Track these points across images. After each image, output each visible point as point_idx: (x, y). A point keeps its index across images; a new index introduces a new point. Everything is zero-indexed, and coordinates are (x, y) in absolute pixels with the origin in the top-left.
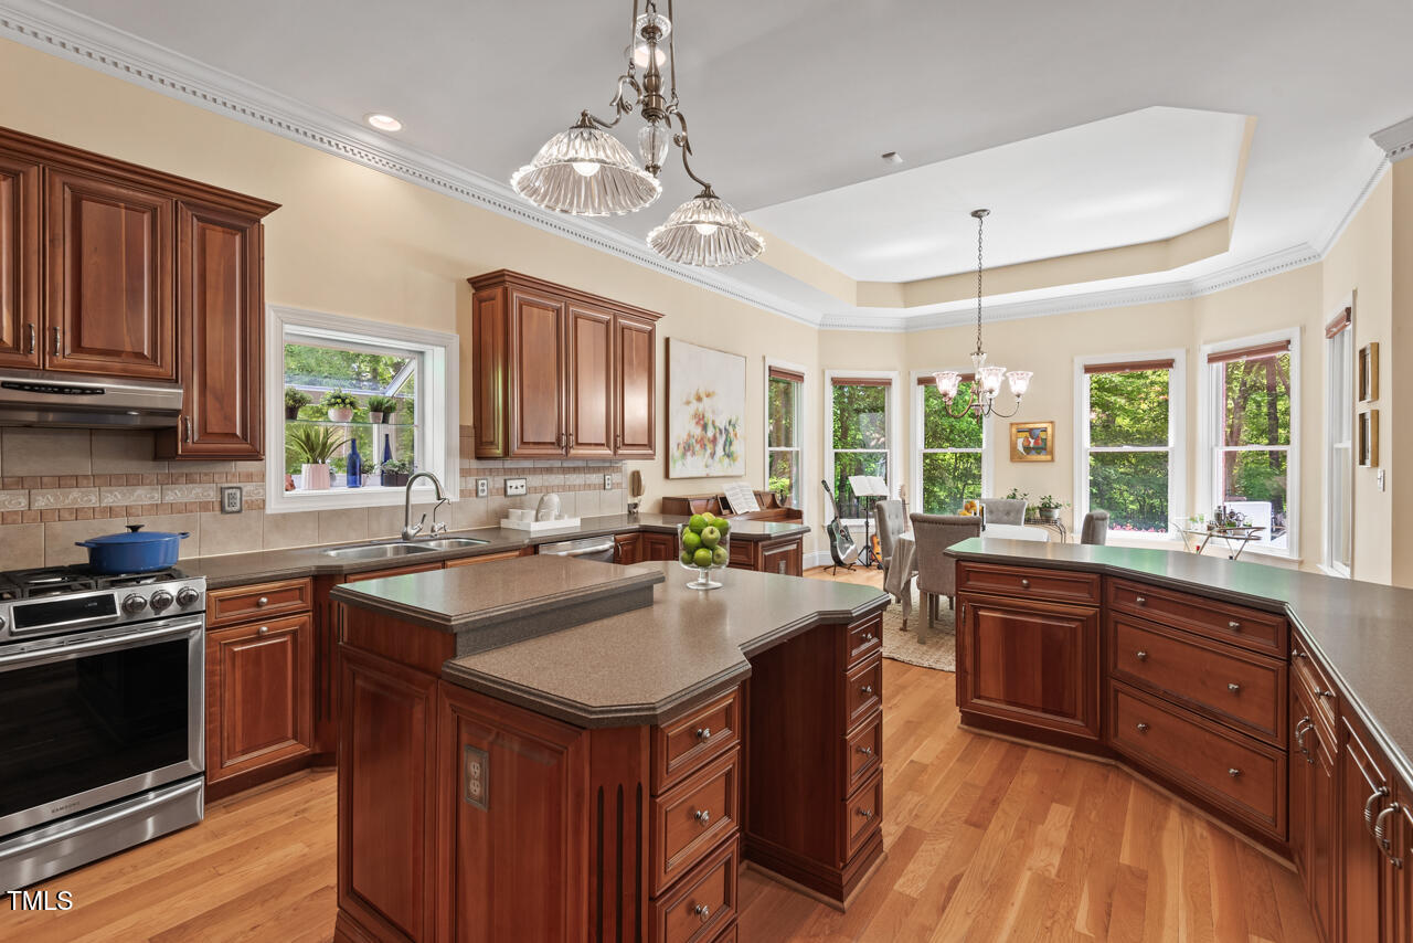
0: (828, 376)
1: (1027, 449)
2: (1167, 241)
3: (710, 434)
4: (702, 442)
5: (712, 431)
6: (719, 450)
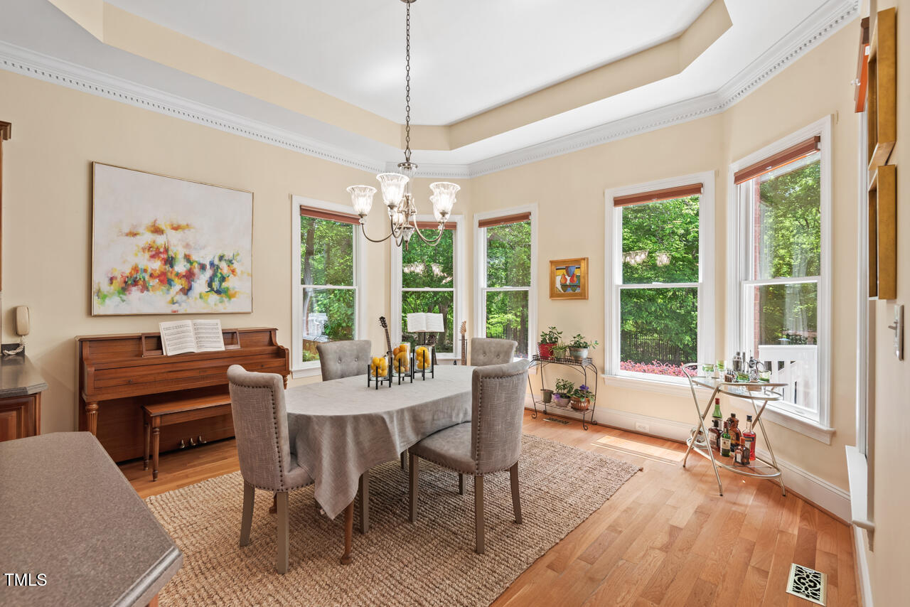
1: (564, 286)
2: (678, 39)
3: (181, 267)
4: (165, 279)
5: (185, 266)
6: (200, 284)
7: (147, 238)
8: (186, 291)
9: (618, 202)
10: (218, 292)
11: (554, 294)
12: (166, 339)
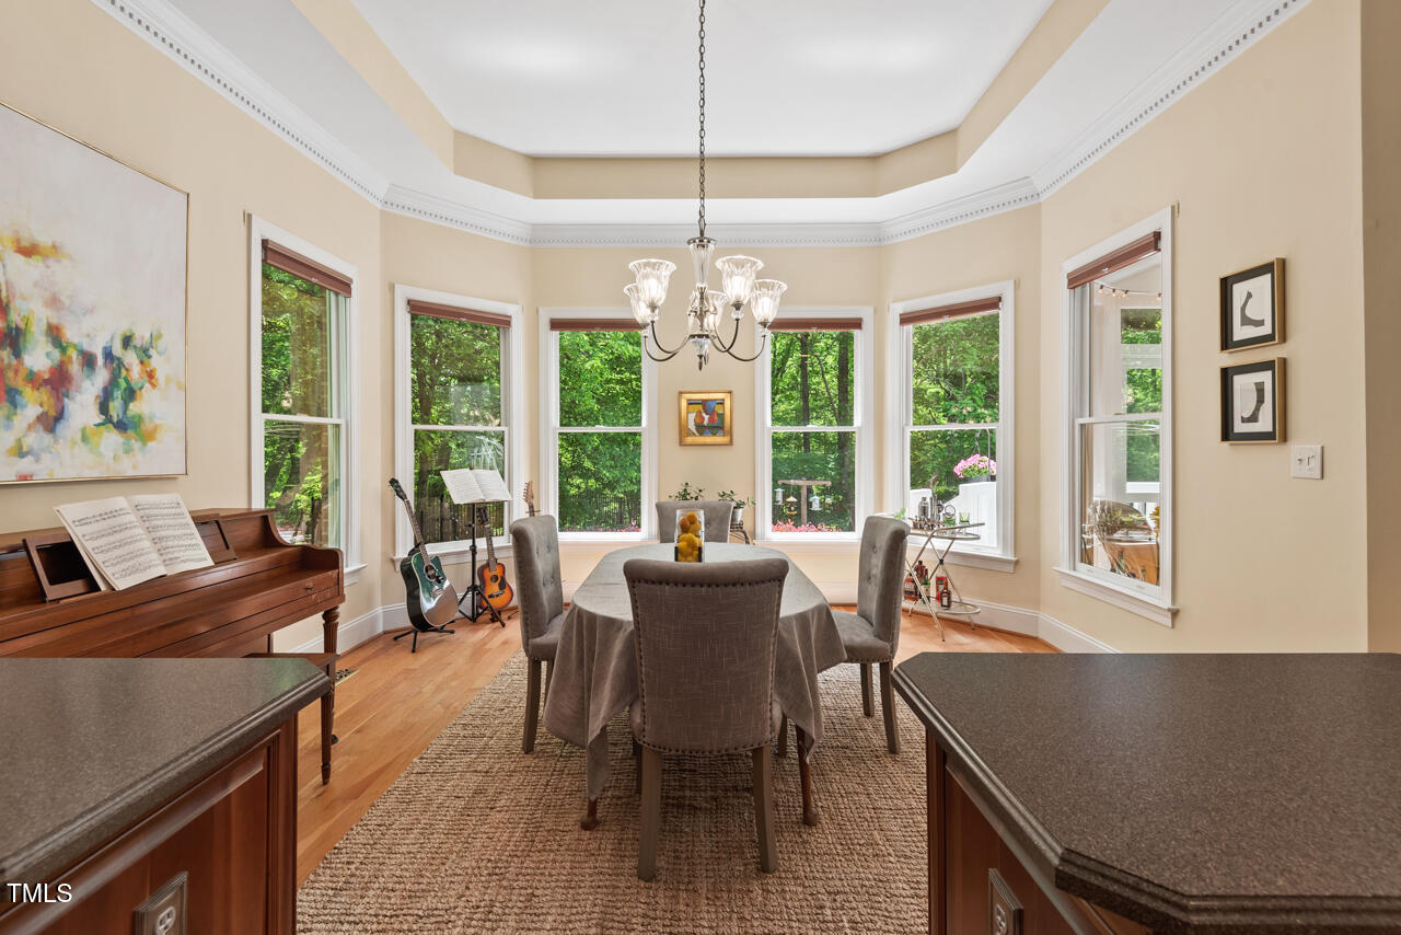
0: (404, 293)
1: (701, 428)
2: (874, 158)
5: (48, 354)
6: (83, 406)
8: (52, 421)
10: (121, 426)
11: (683, 440)
12: (87, 547)
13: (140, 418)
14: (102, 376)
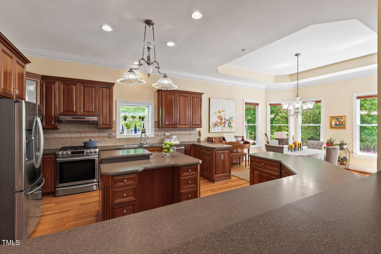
0: (268, 103)
1: (336, 125)
3: (223, 121)
4: (221, 124)
6: (226, 125)
7: (218, 114)
8: (224, 126)
9: (358, 98)
10: (230, 127)
11: (331, 127)
12: (225, 138)
13: (231, 126)
14: (228, 122)
